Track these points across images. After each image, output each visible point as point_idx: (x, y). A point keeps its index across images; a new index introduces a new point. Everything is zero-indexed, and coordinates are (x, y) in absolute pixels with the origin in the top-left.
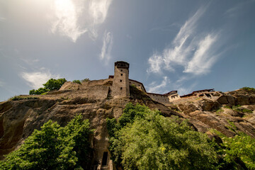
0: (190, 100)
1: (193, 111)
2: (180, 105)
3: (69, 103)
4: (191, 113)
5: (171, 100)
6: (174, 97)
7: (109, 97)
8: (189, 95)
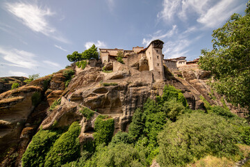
0: (193, 68)
1: (192, 79)
2: (185, 72)
3: (134, 86)
4: (191, 81)
5: (178, 65)
6: (181, 62)
7: (154, 81)
8: (193, 62)
